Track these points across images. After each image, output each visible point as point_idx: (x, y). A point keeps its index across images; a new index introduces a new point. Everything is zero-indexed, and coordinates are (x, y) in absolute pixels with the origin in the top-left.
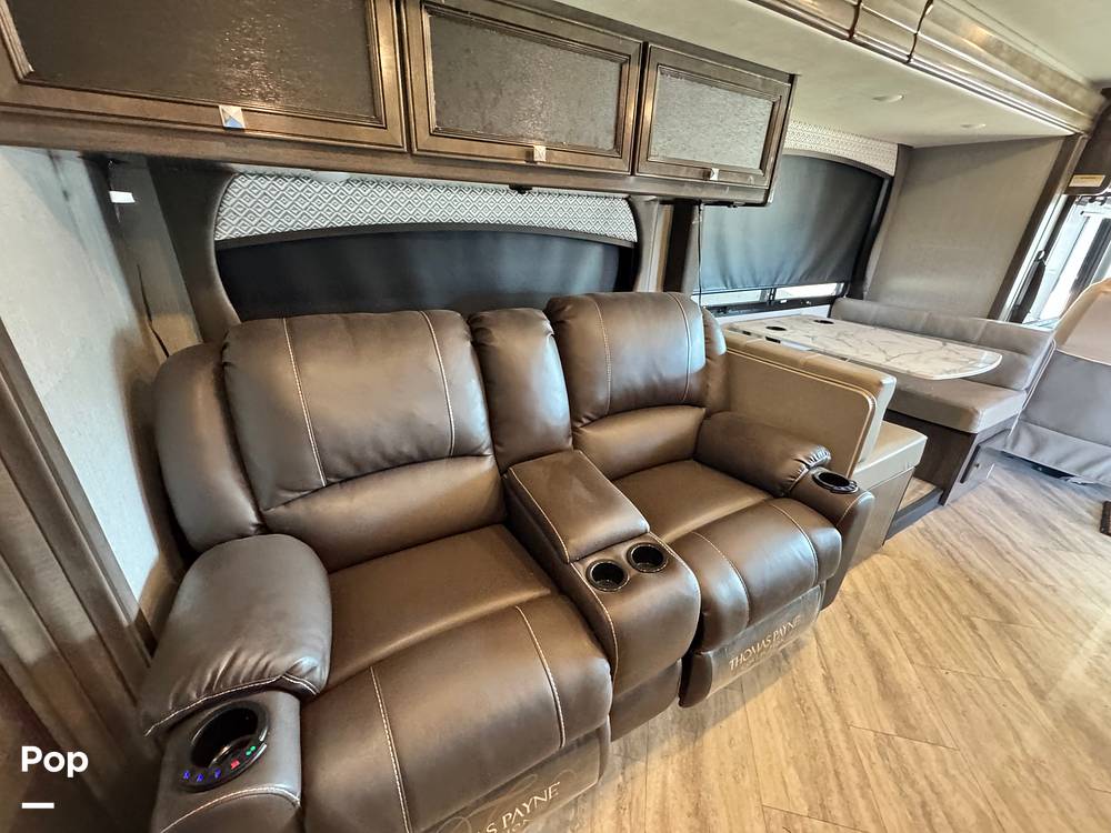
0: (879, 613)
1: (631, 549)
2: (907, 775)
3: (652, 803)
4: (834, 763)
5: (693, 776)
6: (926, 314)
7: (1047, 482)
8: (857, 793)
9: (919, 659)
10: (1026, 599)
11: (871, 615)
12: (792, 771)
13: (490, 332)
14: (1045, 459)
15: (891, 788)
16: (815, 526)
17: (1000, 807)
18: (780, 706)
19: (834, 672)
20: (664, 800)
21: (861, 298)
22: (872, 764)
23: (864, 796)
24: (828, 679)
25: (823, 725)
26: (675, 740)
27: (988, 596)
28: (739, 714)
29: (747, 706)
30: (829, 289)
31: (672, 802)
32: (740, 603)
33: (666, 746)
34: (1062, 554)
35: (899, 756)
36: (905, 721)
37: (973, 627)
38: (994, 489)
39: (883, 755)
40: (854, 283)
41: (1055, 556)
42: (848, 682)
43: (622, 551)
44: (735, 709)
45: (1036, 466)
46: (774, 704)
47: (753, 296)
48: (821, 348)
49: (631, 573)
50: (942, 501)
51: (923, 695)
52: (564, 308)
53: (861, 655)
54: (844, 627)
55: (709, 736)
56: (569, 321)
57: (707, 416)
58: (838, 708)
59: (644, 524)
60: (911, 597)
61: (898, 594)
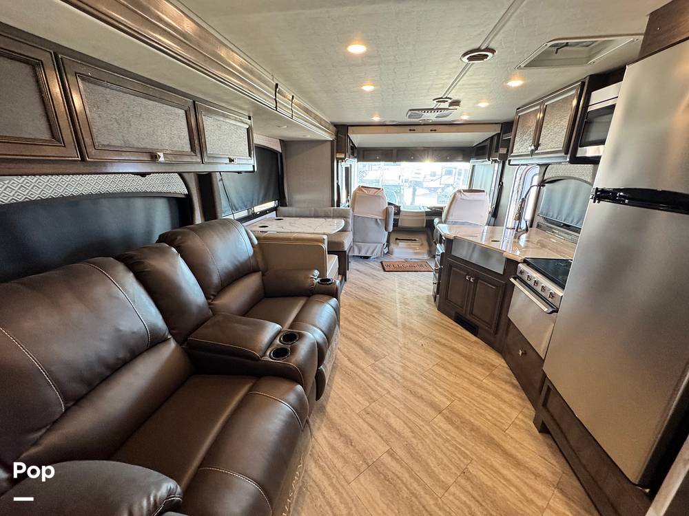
0: (350, 328)
1: (280, 339)
2: (384, 371)
3: (326, 449)
4: (366, 383)
5: (333, 426)
6: (313, 209)
7: (366, 261)
8: (376, 386)
9: (367, 335)
10: (380, 300)
11: (348, 330)
12: (358, 396)
13: (143, 263)
14: (363, 254)
15: (382, 378)
16: (329, 300)
17: (404, 361)
18: (342, 380)
19: (349, 356)
20: (329, 443)
21: (286, 206)
22: (375, 375)
23: (379, 386)
24: (349, 360)
25: (357, 375)
26: (318, 421)
27: (371, 305)
28: (332, 393)
29: (333, 387)
30: (272, 204)
31: (331, 440)
32: (324, 338)
33: (316, 425)
34: (380, 282)
35: (379, 368)
36: (375, 356)
37: (373, 316)
38: (355, 269)
39: (376, 370)
40: (282, 201)
41: (379, 284)
42: (355, 356)
43: (277, 341)
44: (330, 393)
45: (361, 257)
46: (340, 380)
47: (244, 213)
48: (289, 231)
49: (288, 347)
50: (345, 280)
51: (374, 345)
52: (176, 238)
53: (353, 345)
54: (344, 339)
55: (328, 408)
56: (182, 245)
57: (263, 275)
58: (357, 366)
59: (278, 327)
60: (354, 317)
61: (351, 318)
